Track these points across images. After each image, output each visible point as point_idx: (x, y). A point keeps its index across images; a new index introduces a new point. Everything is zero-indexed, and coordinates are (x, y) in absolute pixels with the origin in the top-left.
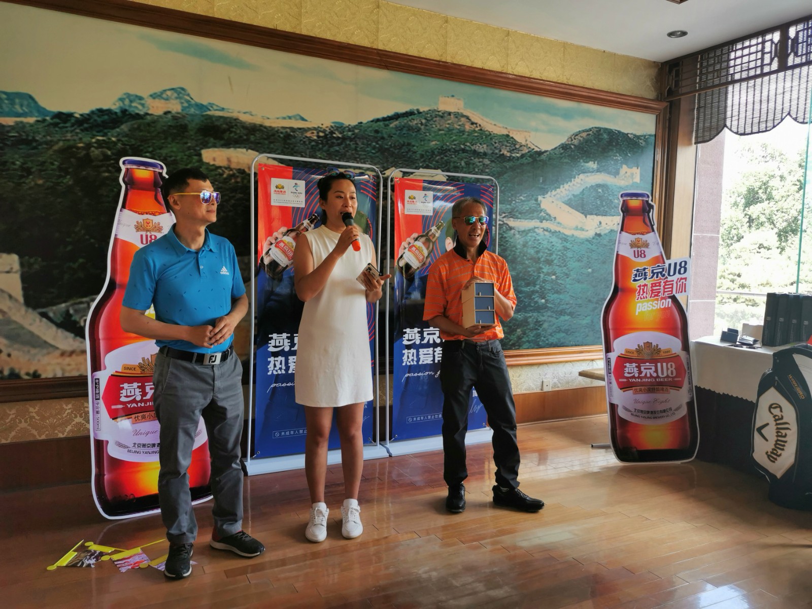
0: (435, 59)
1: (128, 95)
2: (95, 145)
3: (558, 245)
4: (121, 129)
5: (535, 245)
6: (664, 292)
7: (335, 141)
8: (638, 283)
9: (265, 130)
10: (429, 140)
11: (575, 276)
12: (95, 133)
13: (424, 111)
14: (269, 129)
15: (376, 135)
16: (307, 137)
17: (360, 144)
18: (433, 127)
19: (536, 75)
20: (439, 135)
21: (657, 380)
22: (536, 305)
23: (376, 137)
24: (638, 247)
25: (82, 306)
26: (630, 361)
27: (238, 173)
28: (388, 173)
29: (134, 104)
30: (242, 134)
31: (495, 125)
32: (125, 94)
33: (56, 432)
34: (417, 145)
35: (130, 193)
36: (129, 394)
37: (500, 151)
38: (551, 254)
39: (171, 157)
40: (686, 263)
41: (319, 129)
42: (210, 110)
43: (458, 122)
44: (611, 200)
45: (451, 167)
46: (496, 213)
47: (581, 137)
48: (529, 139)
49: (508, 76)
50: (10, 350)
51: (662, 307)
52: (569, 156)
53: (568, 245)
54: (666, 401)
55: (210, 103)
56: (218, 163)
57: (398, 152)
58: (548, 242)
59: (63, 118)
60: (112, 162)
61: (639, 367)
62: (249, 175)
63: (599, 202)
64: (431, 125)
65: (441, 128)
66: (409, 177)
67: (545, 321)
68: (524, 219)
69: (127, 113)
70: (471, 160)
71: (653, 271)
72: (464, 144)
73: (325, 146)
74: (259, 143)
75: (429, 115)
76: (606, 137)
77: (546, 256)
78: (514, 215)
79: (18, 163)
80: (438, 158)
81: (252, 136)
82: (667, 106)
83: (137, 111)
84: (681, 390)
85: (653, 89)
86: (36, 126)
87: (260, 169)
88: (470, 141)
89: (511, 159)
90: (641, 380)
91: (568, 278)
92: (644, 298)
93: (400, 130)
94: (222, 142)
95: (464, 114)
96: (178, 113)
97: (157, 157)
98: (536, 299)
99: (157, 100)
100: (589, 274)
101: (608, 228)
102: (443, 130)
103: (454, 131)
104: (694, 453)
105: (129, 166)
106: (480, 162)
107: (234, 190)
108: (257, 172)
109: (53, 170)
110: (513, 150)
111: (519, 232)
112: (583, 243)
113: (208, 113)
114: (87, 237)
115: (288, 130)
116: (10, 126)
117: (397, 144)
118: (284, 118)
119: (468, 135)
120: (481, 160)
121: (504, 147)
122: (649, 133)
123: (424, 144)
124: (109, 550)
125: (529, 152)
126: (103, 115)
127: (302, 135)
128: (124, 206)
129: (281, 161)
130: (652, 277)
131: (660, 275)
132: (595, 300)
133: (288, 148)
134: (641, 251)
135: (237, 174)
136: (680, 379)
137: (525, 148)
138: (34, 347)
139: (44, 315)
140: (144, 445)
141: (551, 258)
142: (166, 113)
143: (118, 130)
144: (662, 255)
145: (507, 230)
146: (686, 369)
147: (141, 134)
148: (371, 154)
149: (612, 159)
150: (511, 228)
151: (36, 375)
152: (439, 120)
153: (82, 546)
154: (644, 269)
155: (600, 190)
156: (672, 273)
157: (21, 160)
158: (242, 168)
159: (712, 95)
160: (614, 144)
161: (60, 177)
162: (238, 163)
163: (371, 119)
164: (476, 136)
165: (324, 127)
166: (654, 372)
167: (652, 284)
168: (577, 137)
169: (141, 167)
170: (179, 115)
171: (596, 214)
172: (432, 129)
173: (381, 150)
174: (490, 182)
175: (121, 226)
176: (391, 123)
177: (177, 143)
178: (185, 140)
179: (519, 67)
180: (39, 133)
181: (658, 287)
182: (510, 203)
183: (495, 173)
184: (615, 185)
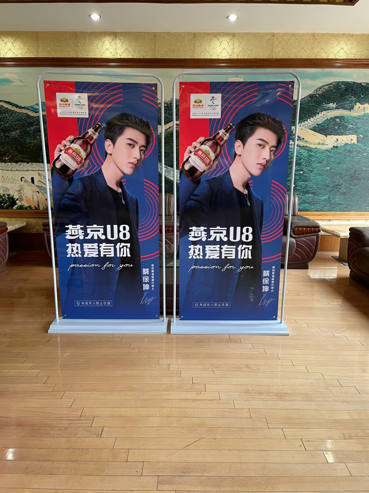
41: (165, 103)
47: (324, 89)
52: (314, 101)
73: (167, 111)
76: (343, 87)
101: (344, 142)
149: (348, 100)
160: (350, 90)
165: (167, 101)
184: (350, 116)
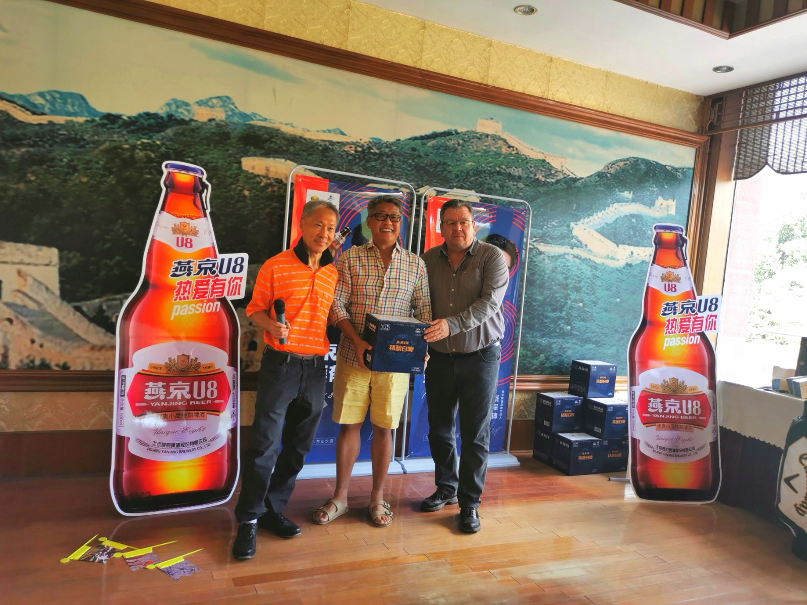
0: (477, 81)
1: (176, 101)
2: (140, 147)
3: (587, 271)
4: (166, 133)
5: (564, 271)
6: (693, 328)
7: (372, 156)
8: (667, 318)
9: (304, 142)
10: (465, 161)
11: (603, 305)
12: (141, 135)
13: (462, 132)
14: (309, 141)
15: (413, 153)
16: (345, 151)
17: (396, 160)
18: (469, 148)
19: (576, 102)
20: (475, 156)
21: (681, 417)
22: (562, 331)
23: (413, 155)
24: (670, 281)
25: (115, 302)
26: (656, 396)
27: (276, 182)
28: (422, 190)
29: (180, 110)
30: (282, 145)
31: (532, 149)
32: (172, 100)
33: (80, 424)
34: (453, 165)
35: (169, 196)
36: (153, 393)
37: (535, 175)
38: (580, 282)
39: (212, 163)
40: (717, 300)
41: (358, 144)
42: (253, 120)
43: (495, 144)
44: (644, 231)
45: (485, 188)
46: (527, 237)
47: (618, 166)
48: (565, 165)
49: (548, 102)
50: (43, 341)
51: (690, 343)
52: (604, 184)
53: (598, 274)
54: (689, 439)
55: (253, 113)
56: (256, 172)
57: (433, 171)
58: (578, 269)
59: (111, 119)
60: (155, 164)
61: (663, 403)
62: (286, 185)
63: (632, 233)
64: (468, 146)
65: (477, 150)
66: (442, 196)
67: (569, 348)
68: (555, 244)
69: (173, 118)
70: (506, 182)
71: (683, 306)
72: (499, 167)
73: (362, 161)
74: (298, 154)
75: (466, 136)
76: (643, 167)
77: (575, 283)
78: (545, 240)
79: (65, 160)
80: (472, 178)
81: (292, 147)
82: (707, 141)
83: (183, 117)
84: (705, 429)
85: (694, 122)
86: (85, 126)
87: (297, 180)
88: (506, 164)
89: (545, 184)
90: (665, 416)
91: (595, 306)
92: (672, 333)
93: (437, 149)
94: (262, 151)
95: (502, 137)
96: (222, 121)
97: (198, 162)
98: (562, 325)
99: (203, 107)
100: (617, 303)
101: (640, 258)
102: (479, 152)
103: (491, 154)
104: (715, 495)
105: (171, 170)
106: (514, 185)
107: (271, 198)
108: (294, 182)
109: (97, 169)
110: (549, 175)
111: (549, 257)
112: (613, 272)
113: (251, 122)
114: (125, 236)
115: (327, 143)
116: (61, 125)
117: (432, 163)
118: (324, 132)
119: (504, 158)
120: (515, 183)
121: (539, 171)
122: (687, 166)
123: (460, 164)
124: (122, 547)
125: (564, 178)
126: (149, 119)
127: (340, 148)
128: (163, 209)
129: (318, 173)
130: (682, 312)
131: (689, 310)
132: (622, 330)
133: (325, 161)
134: (672, 285)
135: (275, 184)
136: (705, 418)
137: (561, 174)
138: (66, 339)
139: (78, 309)
140: (164, 444)
141: (578, 285)
142: (210, 120)
143: (163, 134)
144: (693, 291)
145: (537, 254)
146: (712, 407)
147: (184, 139)
148: (406, 171)
149: (648, 190)
150: (541, 253)
151: (65, 367)
152: (476, 142)
153: (96, 539)
154: (674, 303)
155: (634, 220)
156: (702, 309)
157: (68, 158)
158: (280, 178)
159: (755, 132)
160: (651, 175)
161: (104, 176)
162: (276, 173)
163: (409, 137)
164: (512, 160)
165: (362, 142)
166: (679, 409)
167: (681, 319)
168: (613, 166)
169: (183, 172)
170: (223, 123)
171: (628, 244)
172: (470, 150)
173: (417, 168)
174: (523, 206)
175: (159, 228)
176: (428, 142)
177: (219, 150)
178: (227, 148)
179: (560, 94)
180: (87, 132)
181: (688, 323)
182: (542, 227)
183: (528, 197)
184: (650, 217)
